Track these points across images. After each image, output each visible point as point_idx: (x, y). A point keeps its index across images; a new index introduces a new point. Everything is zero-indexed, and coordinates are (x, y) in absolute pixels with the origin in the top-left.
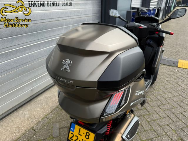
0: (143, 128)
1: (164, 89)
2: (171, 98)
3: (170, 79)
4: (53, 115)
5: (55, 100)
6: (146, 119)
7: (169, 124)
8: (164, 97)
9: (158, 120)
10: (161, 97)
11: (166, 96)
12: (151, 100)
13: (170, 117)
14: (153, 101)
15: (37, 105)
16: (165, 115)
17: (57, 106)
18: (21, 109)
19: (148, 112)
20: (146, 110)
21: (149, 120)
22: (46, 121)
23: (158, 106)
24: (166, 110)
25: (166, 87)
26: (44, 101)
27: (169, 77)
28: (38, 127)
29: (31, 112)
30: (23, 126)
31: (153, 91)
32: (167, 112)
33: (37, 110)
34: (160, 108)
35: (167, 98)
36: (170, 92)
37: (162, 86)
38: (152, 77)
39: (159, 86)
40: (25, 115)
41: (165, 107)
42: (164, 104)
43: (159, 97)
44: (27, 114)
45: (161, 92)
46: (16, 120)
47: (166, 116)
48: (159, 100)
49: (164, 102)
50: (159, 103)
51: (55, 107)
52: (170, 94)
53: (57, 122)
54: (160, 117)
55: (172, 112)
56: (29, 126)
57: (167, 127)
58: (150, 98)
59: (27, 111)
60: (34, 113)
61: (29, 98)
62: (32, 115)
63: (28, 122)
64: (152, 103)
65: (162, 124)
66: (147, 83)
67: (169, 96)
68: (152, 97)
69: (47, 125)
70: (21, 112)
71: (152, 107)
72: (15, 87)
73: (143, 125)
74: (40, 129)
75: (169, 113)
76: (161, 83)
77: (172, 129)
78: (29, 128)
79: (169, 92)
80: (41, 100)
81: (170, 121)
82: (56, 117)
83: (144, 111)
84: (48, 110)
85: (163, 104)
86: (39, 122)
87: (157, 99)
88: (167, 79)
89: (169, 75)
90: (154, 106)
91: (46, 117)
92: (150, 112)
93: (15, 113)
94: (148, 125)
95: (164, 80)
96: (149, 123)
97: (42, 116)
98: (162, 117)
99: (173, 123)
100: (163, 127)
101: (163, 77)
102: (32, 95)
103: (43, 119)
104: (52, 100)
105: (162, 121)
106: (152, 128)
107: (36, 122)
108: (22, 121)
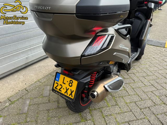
0: (128, 93)
1: (150, 64)
2: (156, 71)
3: (156, 57)
4: (45, 80)
5: (48, 68)
6: (131, 86)
7: (153, 91)
8: (149, 70)
9: (143, 88)
10: (147, 70)
11: (152, 69)
12: (137, 72)
13: (154, 85)
14: (139, 72)
15: (31, 71)
16: (149, 84)
17: (50, 73)
18: (17, 74)
19: (134, 81)
20: (132, 79)
21: (134, 87)
22: (38, 84)
23: (144, 77)
24: (151, 80)
25: (152, 62)
26: (38, 69)
27: (156, 55)
28: (30, 89)
29: (26, 76)
30: (17, 87)
31: (139, 65)
32: (151, 82)
33: (31, 75)
34: (146, 79)
35: (152, 71)
36: (156, 67)
37: (149, 61)
38: (139, 50)
39: (146, 61)
40: (19, 78)
41: (151, 78)
42: (150, 75)
43: (145, 70)
44: (21, 78)
45: (147, 66)
46: (11, 82)
47: (151, 85)
48: (144, 72)
49: (149, 73)
50: (144, 75)
51: (47, 74)
52: (155, 68)
53: (48, 85)
54: (145, 85)
55: (156, 82)
56: (23, 88)
57: (150, 93)
58: (137, 70)
59: (22, 75)
60: (28, 78)
61: (24, 65)
62: (26, 79)
63: (22, 84)
64: (137, 74)
65: (146, 90)
66: (134, 54)
67: (155, 70)
68: (138, 69)
69: (39, 87)
70: (16, 76)
71: (137, 77)
72: (11, 52)
73: (128, 90)
74: (32, 90)
75: (153, 82)
76: (148, 59)
77: (155, 95)
78: (22, 89)
79: (154, 66)
80: (35, 68)
81: (154, 89)
82: (48, 82)
83: (130, 80)
84: (41, 76)
85: (148, 75)
86: (32, 84)
87: (143, 71)
88: (153, 56)
89: (156, 53)
90: (140, 77)
91: (39, 81)
92: (135, 81)
93: (11, 77)
94: (132, 91)
95: (151, 57)
96: (133, 89)
97: (35, 80)
98: (147, 85)
99: (156, 90)
100: (147, 93)
101: (150, 54)
102: (27, 62)
103: (35, 82)
104: (46, 69)
105: (146, 88)
106: (136, 93)
107: (29, 85)
108: (17, 83)
